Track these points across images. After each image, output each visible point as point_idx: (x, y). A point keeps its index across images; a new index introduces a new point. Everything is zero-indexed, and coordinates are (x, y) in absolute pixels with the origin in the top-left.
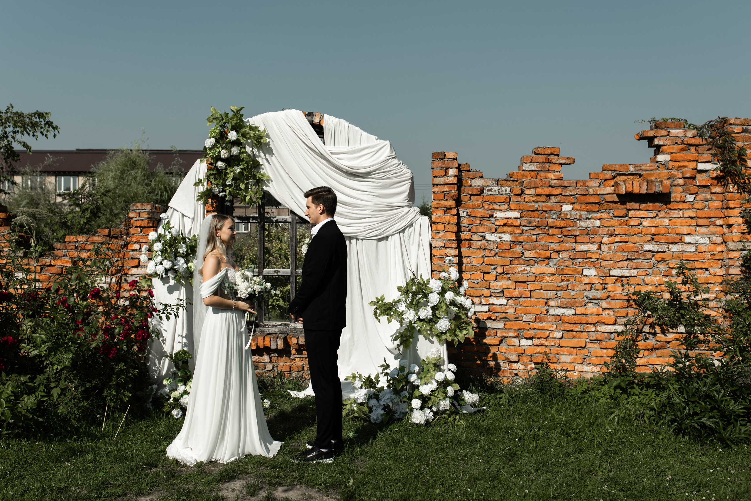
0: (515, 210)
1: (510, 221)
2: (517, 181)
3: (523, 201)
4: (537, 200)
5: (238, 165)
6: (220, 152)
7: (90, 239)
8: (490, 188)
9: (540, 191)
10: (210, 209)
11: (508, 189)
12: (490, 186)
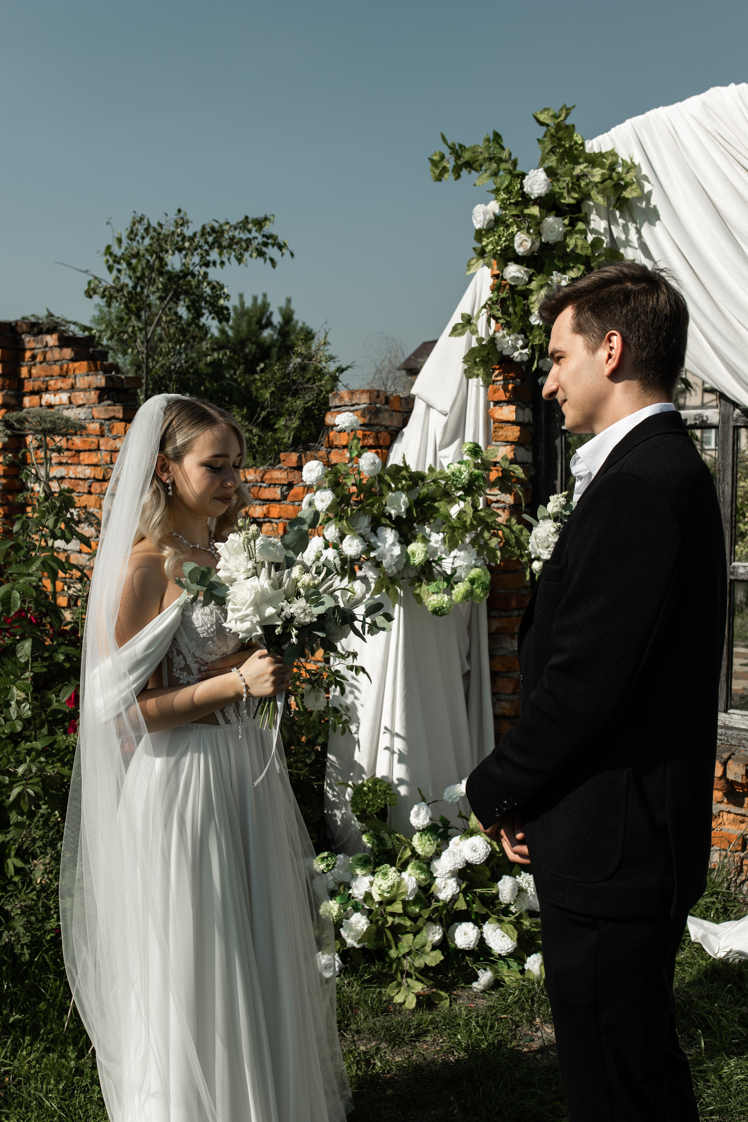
5: (563, 271)
6: (511, 238)
7: (267, 476)
10: (501, 395)
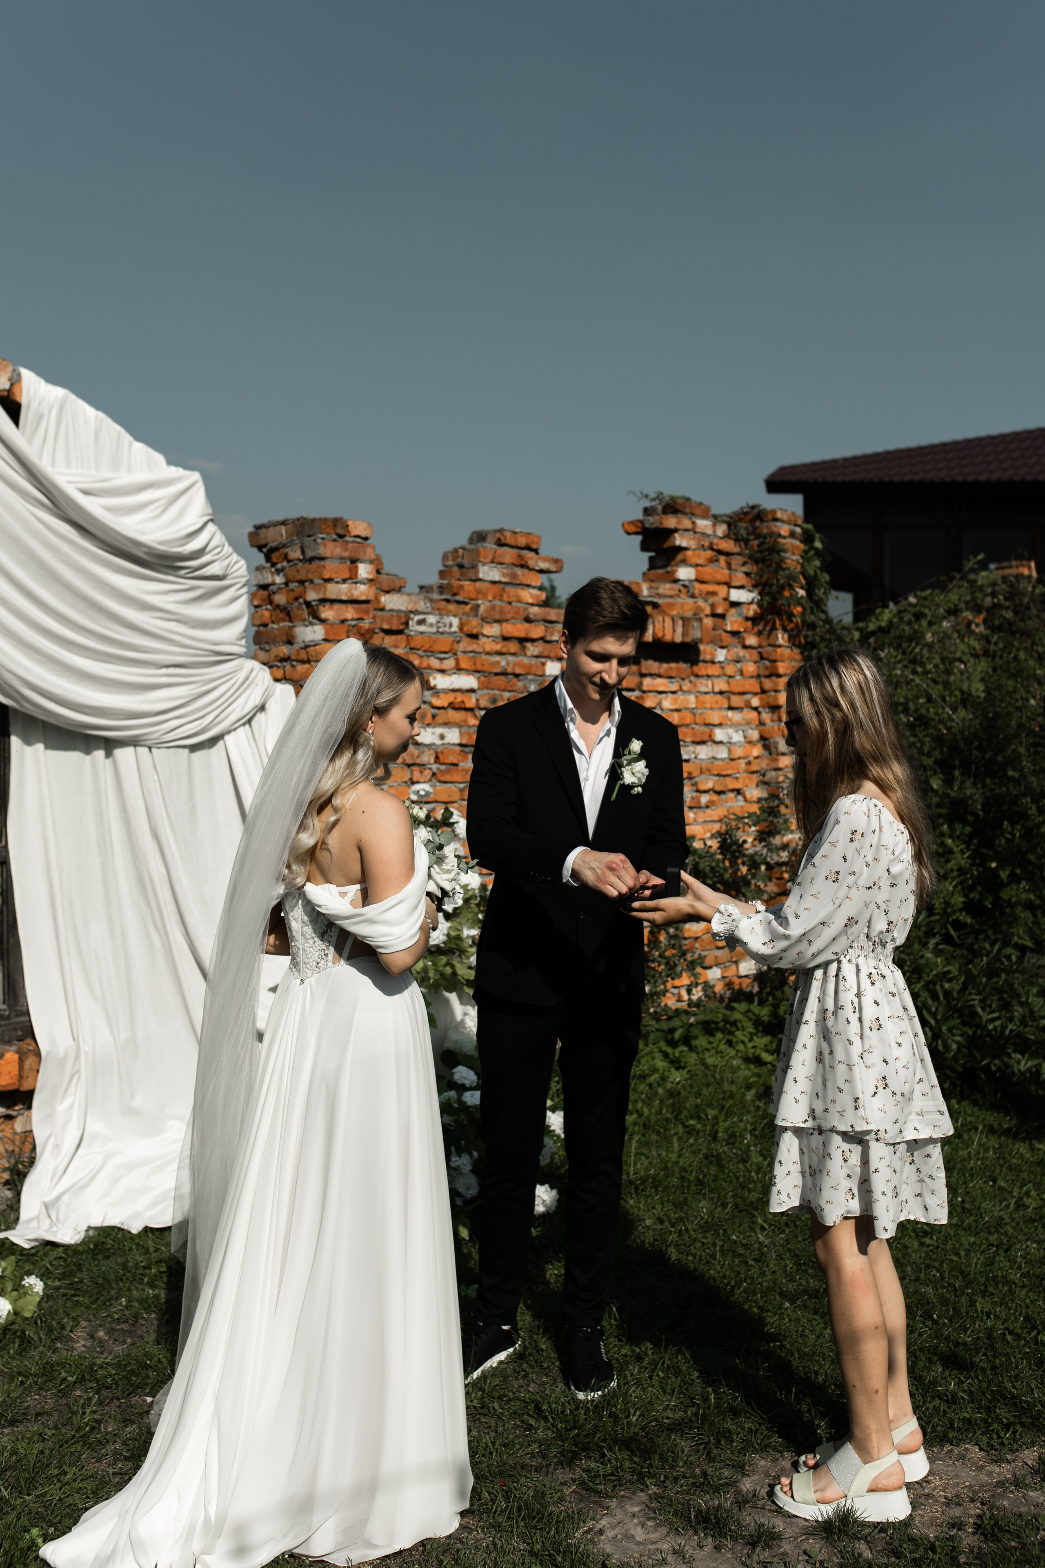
0: (468, 672)
1: (460, 697)
2: (466, 604)
3: (481, 650)
4: (504, 650)
8: (421, 617)
9: (510, 629)
11: (455, 622)
12: (420, 613)
